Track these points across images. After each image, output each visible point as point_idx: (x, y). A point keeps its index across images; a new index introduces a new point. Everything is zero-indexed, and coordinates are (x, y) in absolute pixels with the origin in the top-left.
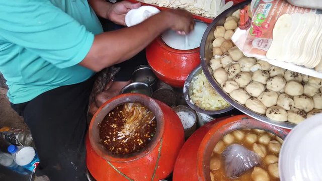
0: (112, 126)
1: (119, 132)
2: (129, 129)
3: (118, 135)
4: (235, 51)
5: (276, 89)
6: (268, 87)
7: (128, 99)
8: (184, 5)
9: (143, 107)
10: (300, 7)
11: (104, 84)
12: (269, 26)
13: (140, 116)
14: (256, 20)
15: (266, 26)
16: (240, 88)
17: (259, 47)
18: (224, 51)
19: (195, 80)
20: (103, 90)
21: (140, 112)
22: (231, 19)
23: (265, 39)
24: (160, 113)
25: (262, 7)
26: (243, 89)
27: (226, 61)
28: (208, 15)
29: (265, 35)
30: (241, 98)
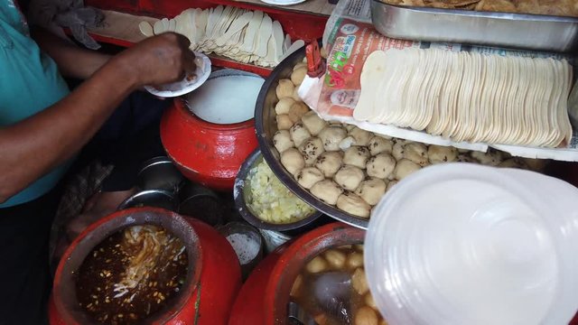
0: (102, 275)
1: (116, 285)
2: (136, 276)
3: (115, 290)
4: (313, 119)
5: (382, 175)
6: (370, 173)
7: (130, 219)
8: (222, 47)
9: (162, 232)
10: (397, 40)
11: (83, 200)
12: (354, 70)
13: (156, 248)
14: (334, 62)
15: (350, 71)
16: (326, 178)
17: (342, 103)
18: (295, 119)
19: (254, 174)
20: (82, 212)
21: (155, 240)
22: (301, 67)
23: (350, 90)
24: (194, 237)
25: (342, 42)
26: (332, 179)
27: (299, 135)
28: (264, 64)
29: (349, 85)
30: (329, 195)
